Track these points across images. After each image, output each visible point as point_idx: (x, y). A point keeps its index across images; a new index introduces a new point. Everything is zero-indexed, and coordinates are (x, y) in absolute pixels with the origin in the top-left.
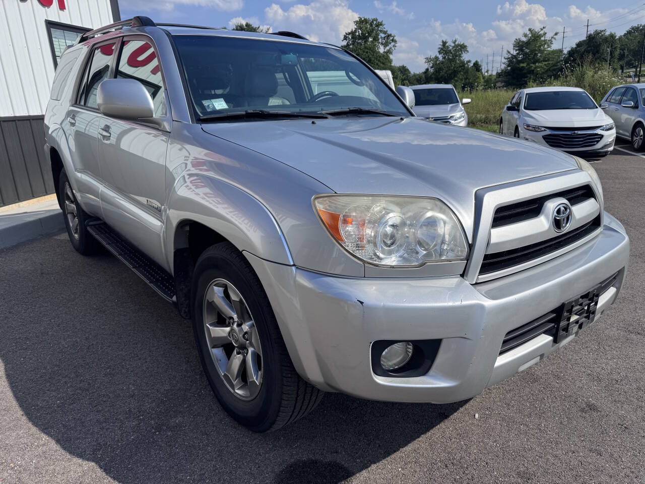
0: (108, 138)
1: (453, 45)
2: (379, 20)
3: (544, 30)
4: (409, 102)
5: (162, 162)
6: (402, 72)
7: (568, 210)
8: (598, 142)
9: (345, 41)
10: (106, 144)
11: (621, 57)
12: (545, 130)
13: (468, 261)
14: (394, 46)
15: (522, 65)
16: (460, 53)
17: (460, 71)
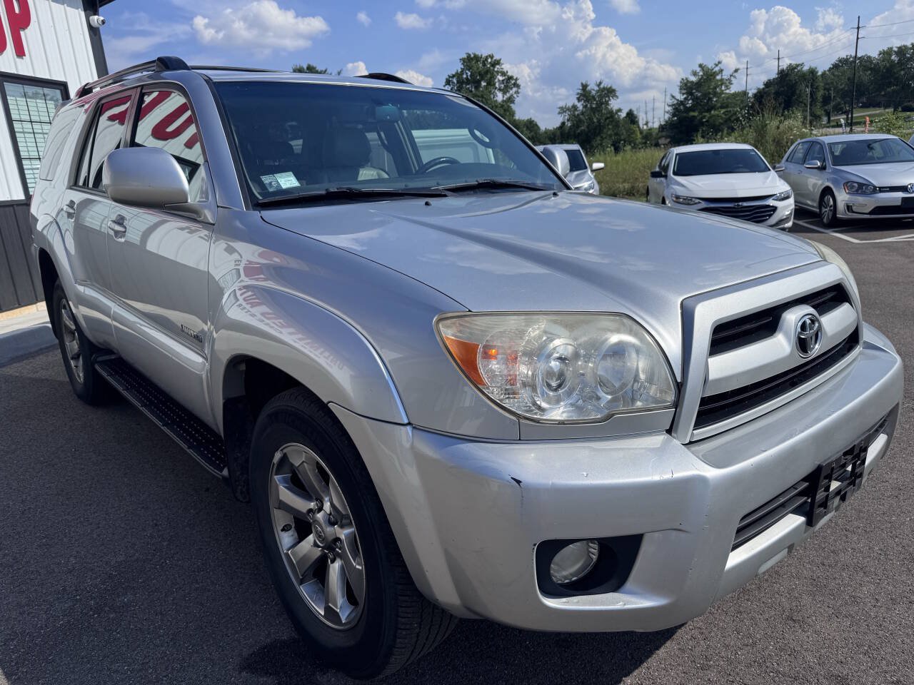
0: (123, 234)
1: (597, 88)
2: (497, 57)
3: (719, 65)
4: (562, 170)
5: (203, 267)
6: (527, 127)
7: (817, 325)
8: (770, 216)
9: (447, 86)
10: (120, 243)
11: (826, 100)
12: (700, 203)
13: (676, 408)
14: (517, 92)
15: (692, 114)
16: (607, 99)
17: (608, 125)
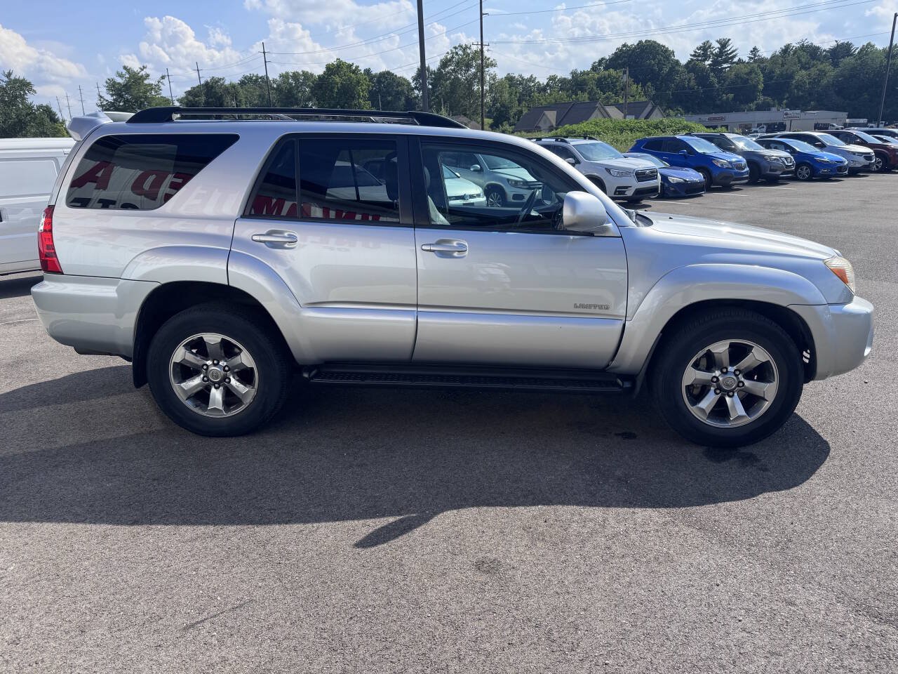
3: (145, 70)
17: (30, 121)
